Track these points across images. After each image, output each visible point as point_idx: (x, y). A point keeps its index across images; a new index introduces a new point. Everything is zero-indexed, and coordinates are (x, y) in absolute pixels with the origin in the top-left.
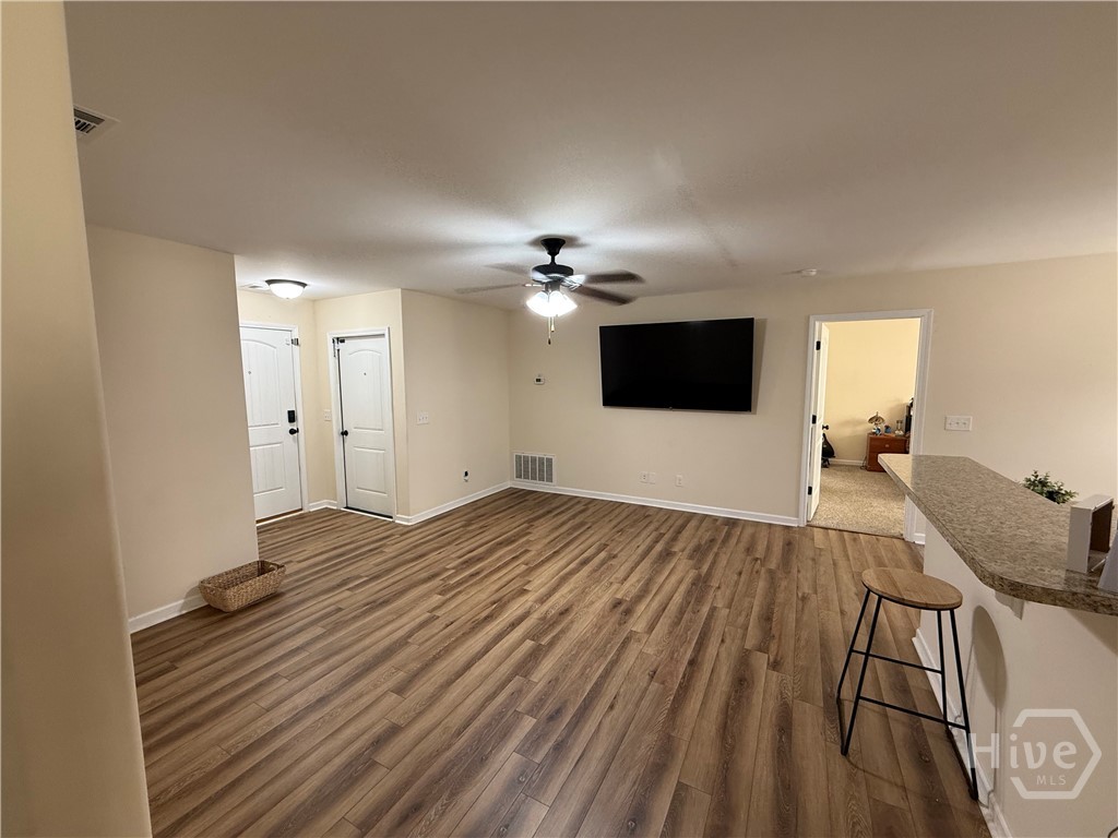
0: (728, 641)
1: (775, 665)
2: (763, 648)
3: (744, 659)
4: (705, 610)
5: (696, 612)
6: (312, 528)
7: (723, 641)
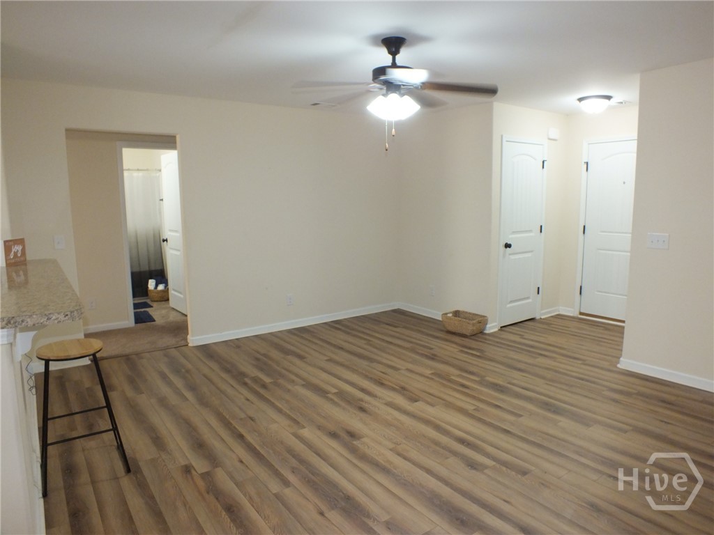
0: (239, 464)
1: (187, 470)
2: (206, 476)
3: (213, 460)
4: (292, 478)
5: (294, 470)
6: (600, 336)
7: (241, 462)
